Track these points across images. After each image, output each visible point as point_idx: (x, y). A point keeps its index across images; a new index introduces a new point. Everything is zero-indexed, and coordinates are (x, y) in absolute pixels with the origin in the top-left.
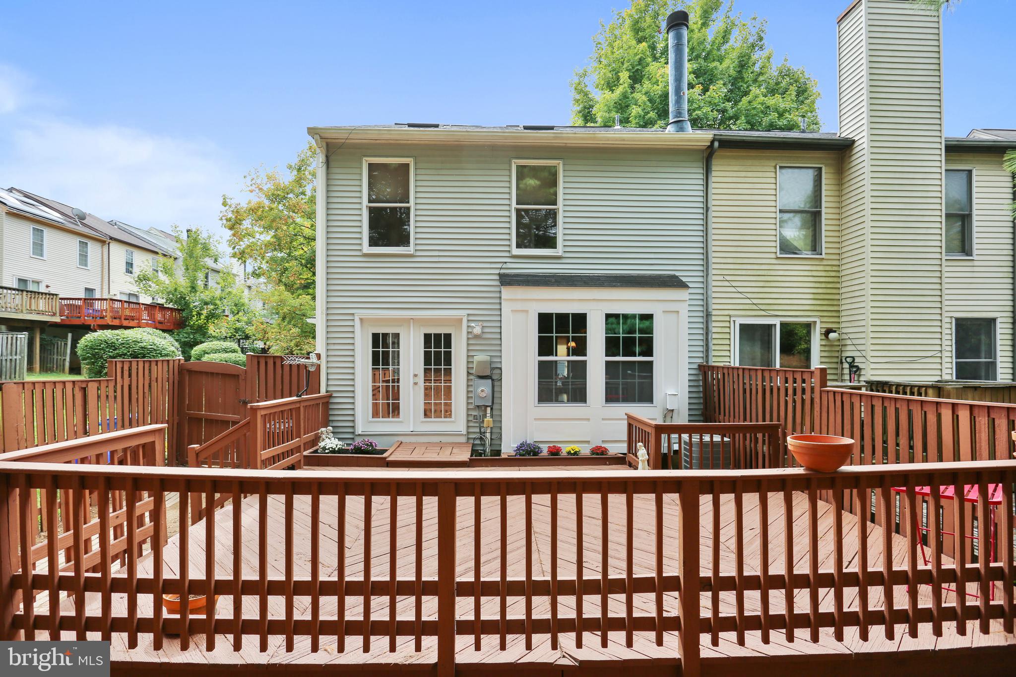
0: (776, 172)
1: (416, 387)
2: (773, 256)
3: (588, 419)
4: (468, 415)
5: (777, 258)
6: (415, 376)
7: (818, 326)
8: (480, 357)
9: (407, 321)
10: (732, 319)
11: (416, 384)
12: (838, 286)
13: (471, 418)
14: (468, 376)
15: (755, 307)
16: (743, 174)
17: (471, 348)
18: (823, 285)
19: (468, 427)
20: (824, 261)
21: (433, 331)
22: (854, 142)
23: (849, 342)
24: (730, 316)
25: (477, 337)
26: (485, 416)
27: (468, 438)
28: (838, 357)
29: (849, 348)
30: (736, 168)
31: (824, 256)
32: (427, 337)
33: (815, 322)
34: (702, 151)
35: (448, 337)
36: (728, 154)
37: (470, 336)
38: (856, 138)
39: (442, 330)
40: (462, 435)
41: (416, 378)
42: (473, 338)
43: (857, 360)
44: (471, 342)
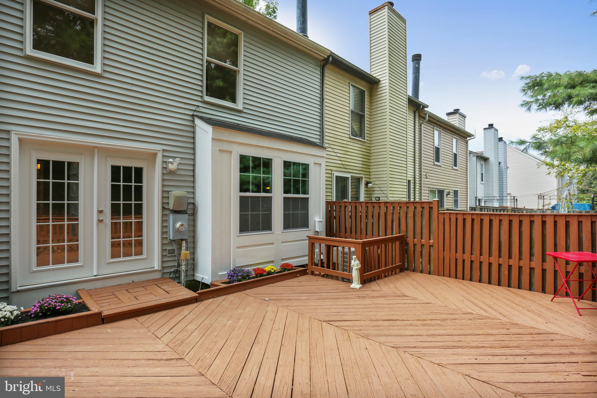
0: (349, 87)
1: (101, 225)
2: (348, 136)
3: (272, 244)
4: (163, 250)
5: (350, 138)
6: (100, 212)
7: (364, 180)
8: (176, 193)
9: (91, 150)
10: (333, 172)
11: (100, 221)
12: (370, 158)
13: (166, 253)
14: (163, 211)
15: (342, 166)
16: (337, 83)
17: (165, 183)
18: (365, 157)
19: (163, 262)
20: (366, 143)
21: (122, 163)
22: (380, 81)
23: (376, 189)
24: (331, 170)
25: (172, 173)
26: (180, 249)
27: (163, 273)
28: (370, 197)
29: (376, 192)
30: (334, 78)
31: (365, 141)
32: (115, 170)
33: (362, 177)
34: (321, 61)
35: (139, 171)
36: (331, 68)
37: (165, 172)
38: (381, 79)
39: (133, 164)
40: (156, 271)
41: (101, 215)
42: (167, 173)
43: (381, 199)
44: (166, 177)
